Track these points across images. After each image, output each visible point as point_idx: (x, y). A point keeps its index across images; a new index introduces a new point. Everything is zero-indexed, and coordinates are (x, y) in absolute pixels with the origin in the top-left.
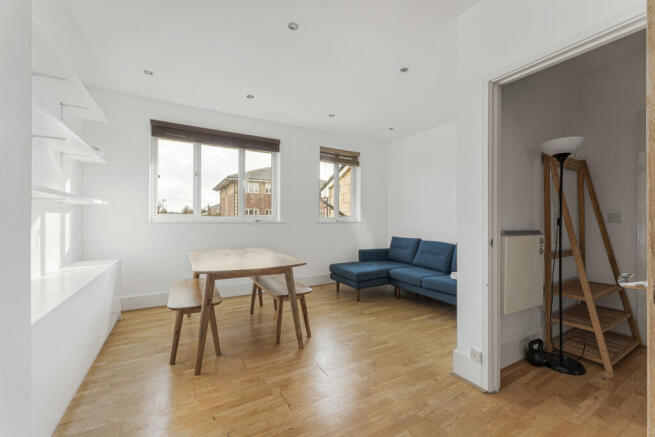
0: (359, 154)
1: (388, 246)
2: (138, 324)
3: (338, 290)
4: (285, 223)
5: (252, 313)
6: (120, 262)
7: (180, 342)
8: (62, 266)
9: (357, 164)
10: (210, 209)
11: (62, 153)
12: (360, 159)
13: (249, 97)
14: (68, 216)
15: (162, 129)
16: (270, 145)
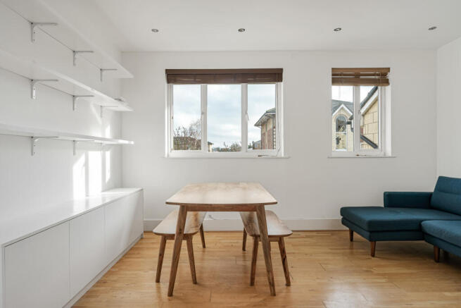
0: (388, 69)
1: (432, 190)
2: (153, 243)
3: (352, 239)
4: (289, 157)
5: (244, 249)
6: (142, 190)
7: (163, 265)
8: (103, 191)
9: (387, 82)
10: (254, 145)
11: (101, 106)
12: (390, 76)
13: (240, 30)
14: (108, 154)
15: (175, 76)
16: (274, 76)
